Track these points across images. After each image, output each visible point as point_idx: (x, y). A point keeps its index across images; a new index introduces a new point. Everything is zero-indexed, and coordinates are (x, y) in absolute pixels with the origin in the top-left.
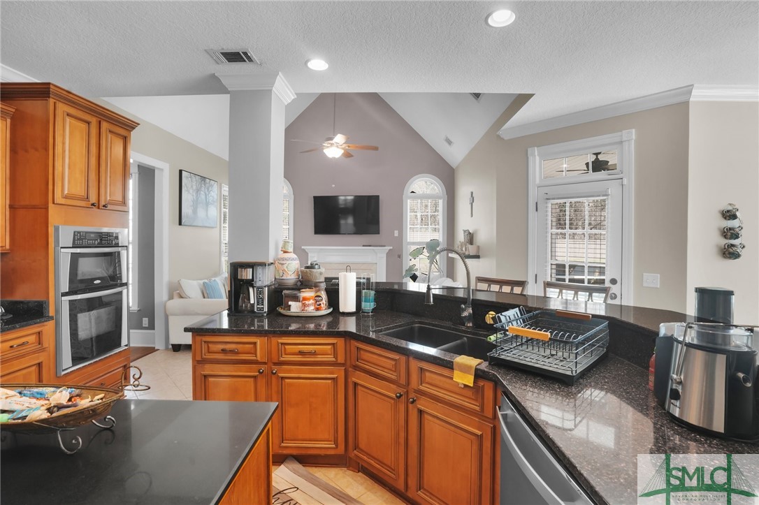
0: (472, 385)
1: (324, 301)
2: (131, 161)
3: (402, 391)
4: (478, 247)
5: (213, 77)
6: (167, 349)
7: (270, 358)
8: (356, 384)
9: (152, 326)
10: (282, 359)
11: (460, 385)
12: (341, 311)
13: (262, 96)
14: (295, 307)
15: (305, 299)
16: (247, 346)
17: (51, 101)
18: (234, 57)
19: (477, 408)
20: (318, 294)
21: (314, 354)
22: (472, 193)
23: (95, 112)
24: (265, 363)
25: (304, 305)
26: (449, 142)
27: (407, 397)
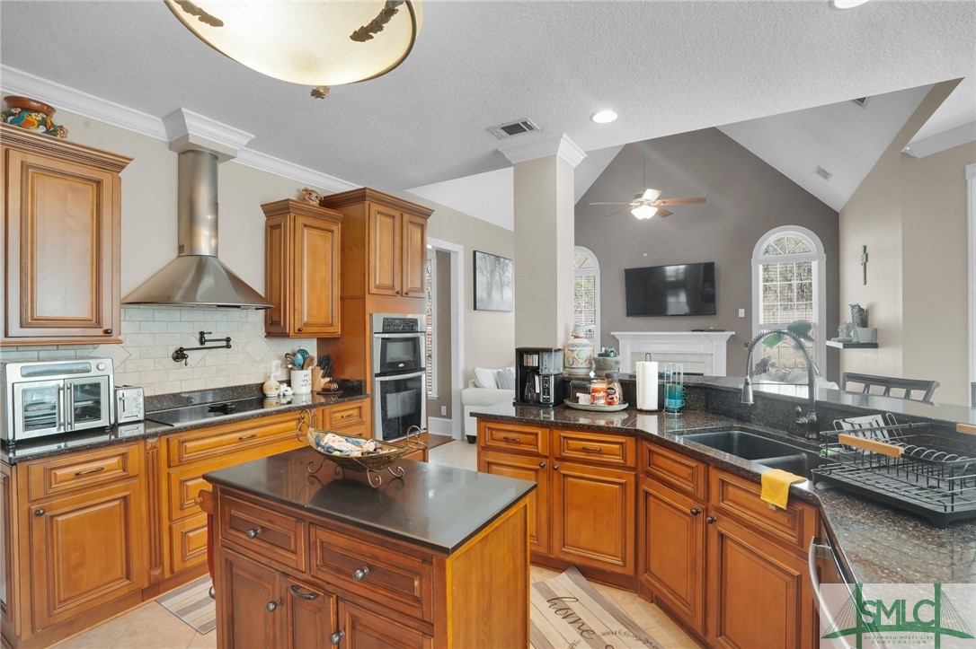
0: (784, 507)
1: (617, 395)
2: (429, 247)
3: (700, 507)
4: (875, 331)
5: (497, 152)
6: (463, 440)
7: (551, 451)
8: (647, 494)
9: (449, 416)
10: (564, 454)
11: (770, 507)
12: (638, 408)
13: (547, 162)
14: (583, 399)
15: (594, 391)
16: (529, 436)
17: (367, 202)
18: (513, 129)
19: (794, 540)
20: (611, 386)
21: (600, 452)
22: (865, 247)
23: (398, 206)
24: (546, 457)
25: (594, 398)
26: (825, 174)
27: (705, 514)
